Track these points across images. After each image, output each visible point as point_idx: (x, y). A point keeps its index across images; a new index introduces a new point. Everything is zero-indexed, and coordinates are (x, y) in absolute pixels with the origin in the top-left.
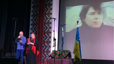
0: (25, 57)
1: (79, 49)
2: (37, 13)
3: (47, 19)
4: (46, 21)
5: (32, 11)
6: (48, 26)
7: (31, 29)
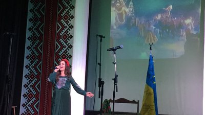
0: (14, 107)
1: (154, 104)
2: (41, 14)
3: (63, 29)
4: (60, 32)
5: (31, 11)
6: (66, 42)
7: (28, 48)
